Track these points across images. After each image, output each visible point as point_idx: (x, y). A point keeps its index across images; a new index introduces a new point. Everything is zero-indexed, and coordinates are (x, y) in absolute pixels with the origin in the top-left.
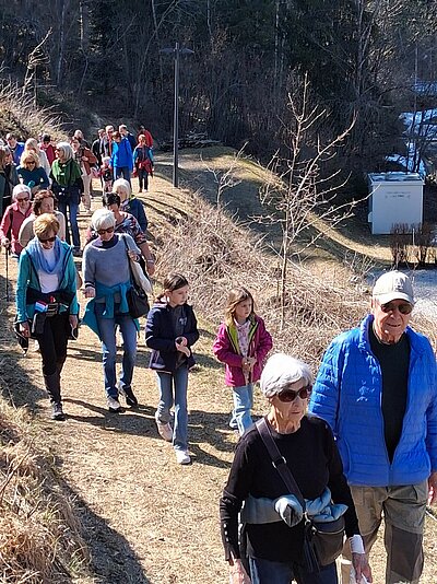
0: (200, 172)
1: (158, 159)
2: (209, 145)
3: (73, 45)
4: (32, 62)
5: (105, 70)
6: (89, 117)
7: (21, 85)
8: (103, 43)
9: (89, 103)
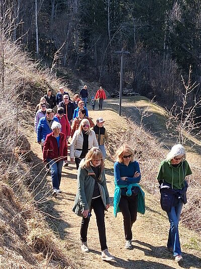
0: (130, 108)
1: (110, 101)
2: (133, 95)
3: (71, 47)
4: (56, 57)
5: (86, 60)
6: (78, 81)
7: (50, 67)
8: (86, 48)
9: (78, 75)
